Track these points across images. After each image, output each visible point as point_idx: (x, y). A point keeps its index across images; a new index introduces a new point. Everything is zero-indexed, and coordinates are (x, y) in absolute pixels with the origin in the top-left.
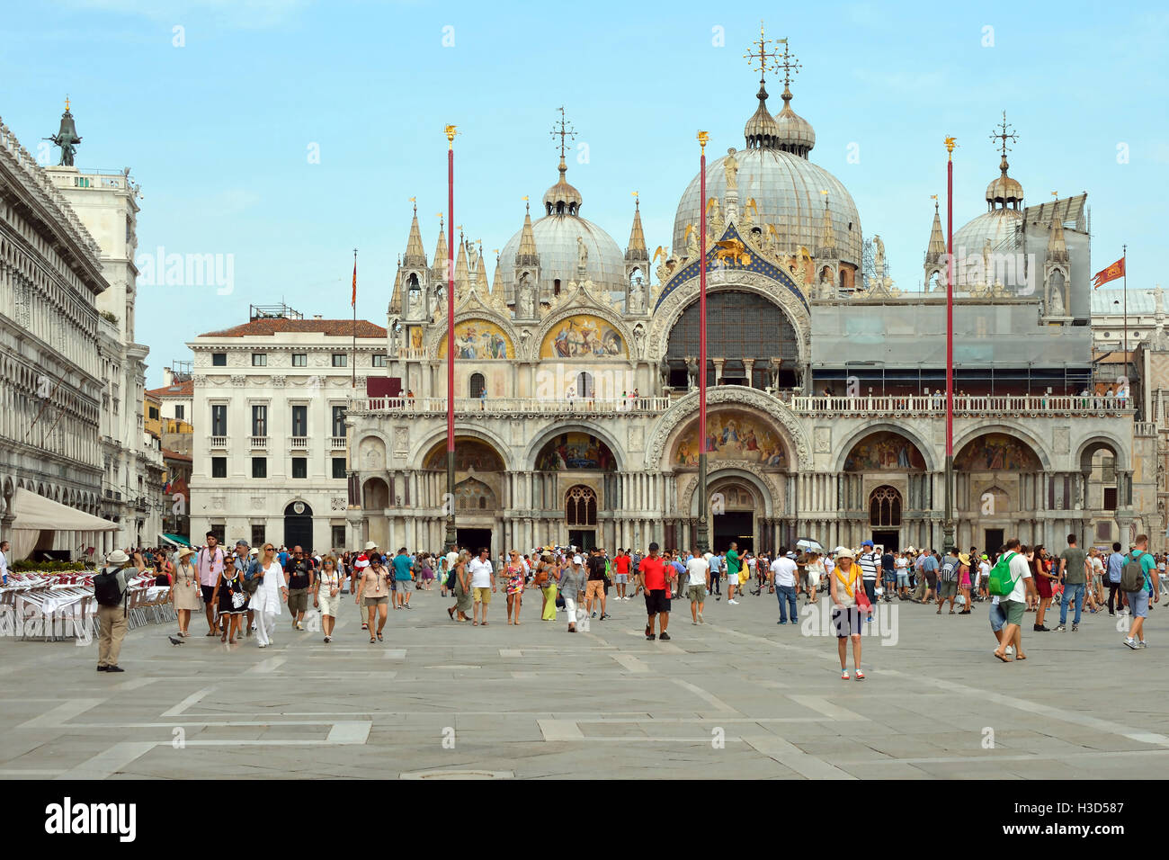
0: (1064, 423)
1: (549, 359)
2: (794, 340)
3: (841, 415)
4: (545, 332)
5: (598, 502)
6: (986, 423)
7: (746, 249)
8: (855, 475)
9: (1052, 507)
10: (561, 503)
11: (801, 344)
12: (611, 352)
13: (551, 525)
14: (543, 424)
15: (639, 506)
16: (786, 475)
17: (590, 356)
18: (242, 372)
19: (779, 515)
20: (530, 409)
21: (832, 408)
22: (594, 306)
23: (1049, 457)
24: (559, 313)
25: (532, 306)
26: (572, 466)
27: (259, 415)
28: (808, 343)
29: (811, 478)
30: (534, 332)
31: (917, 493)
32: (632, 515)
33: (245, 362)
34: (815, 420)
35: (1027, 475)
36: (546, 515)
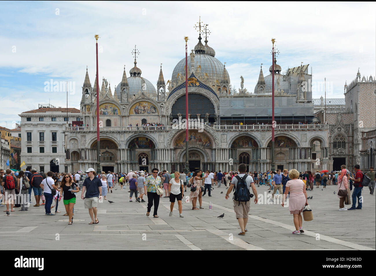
0: (304, 133)
1: (132, 115)
2: (214, 108)
3: (230, 131)
4: (131, 106)
5: (149, 158)
6: (279, 133)
7: (198, 81)
8: (235, 149)
9: (301, 158)
10: (137, 158)
11: (216, 110)
12: (153, 113)
13: (134, 165)
14: (131, 134)
15: (163, 159)
16: (212, 149)
17: (146, 114)
18: (36, 123)
19: (209, 161)
20: (126, 130)
21: (227, 129)
22: (147, 98)
23: (300, 143)
24: (135, 101)
25: (126, 99)
26: (140, 147)
27: (42, 135)
28: (218, 109)
29: (220, 150)
30: (127, 106)
31: (255, 154)
32: (161, 162)
33: (37, 120)
34: (221, 132)
35: (291, 149)
36: (132, 162)
